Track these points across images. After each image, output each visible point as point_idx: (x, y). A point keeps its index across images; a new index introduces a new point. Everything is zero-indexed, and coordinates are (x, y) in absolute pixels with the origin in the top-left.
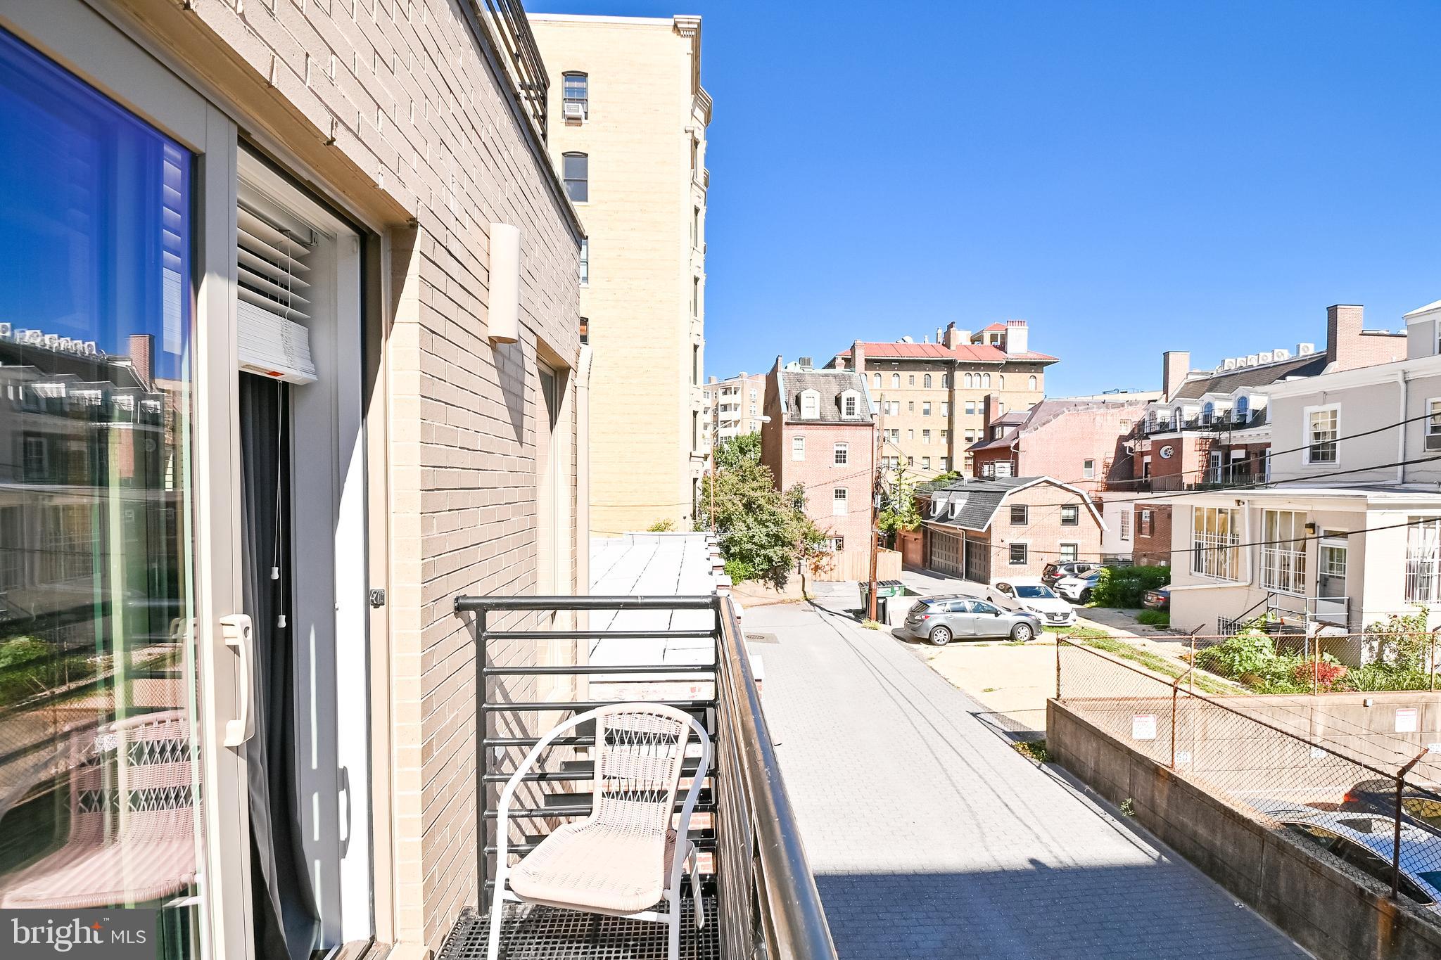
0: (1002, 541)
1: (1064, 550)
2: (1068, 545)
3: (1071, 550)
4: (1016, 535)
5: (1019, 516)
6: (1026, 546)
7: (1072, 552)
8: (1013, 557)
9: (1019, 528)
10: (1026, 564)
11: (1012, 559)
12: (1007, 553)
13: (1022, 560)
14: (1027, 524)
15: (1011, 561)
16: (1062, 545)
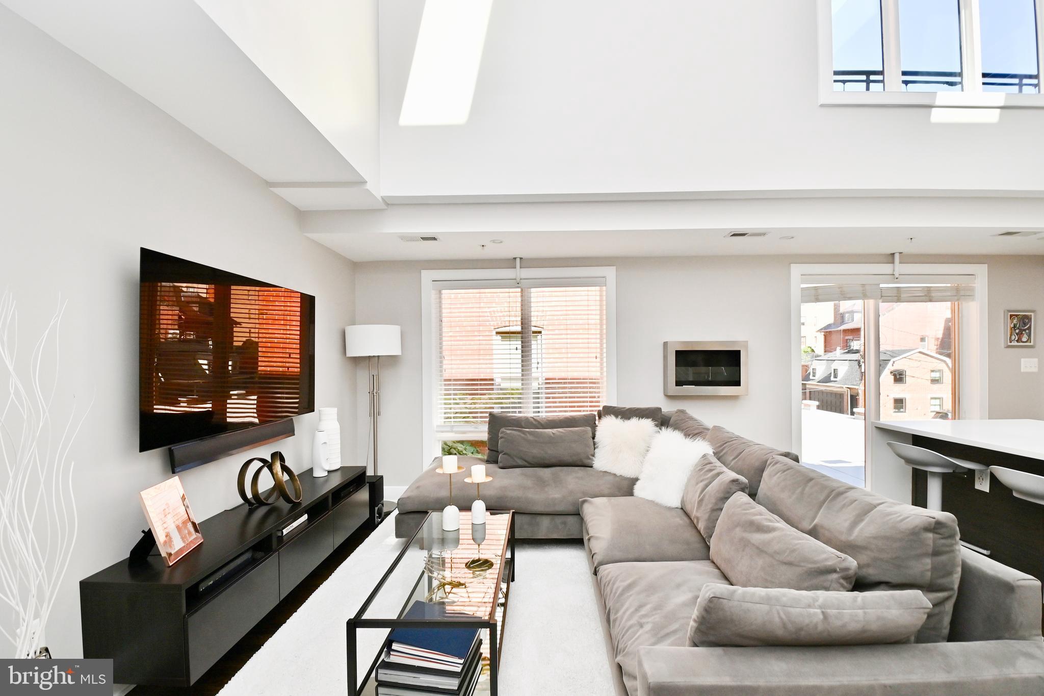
0: (888, 396)
1: (933, 402)
2: (935, 398)
3: (937, 402)
4: (898, 391)
5: (899, 377)
6: (905, 399)
7: (939, 404)
8: (895, 408)
9: (899, 386)
10: (905, 412)
11: (895, 409)
12: (891, 404)
13: (902, 410)
14: (905, 383)
15: (894, 410)
16: (932, 398)
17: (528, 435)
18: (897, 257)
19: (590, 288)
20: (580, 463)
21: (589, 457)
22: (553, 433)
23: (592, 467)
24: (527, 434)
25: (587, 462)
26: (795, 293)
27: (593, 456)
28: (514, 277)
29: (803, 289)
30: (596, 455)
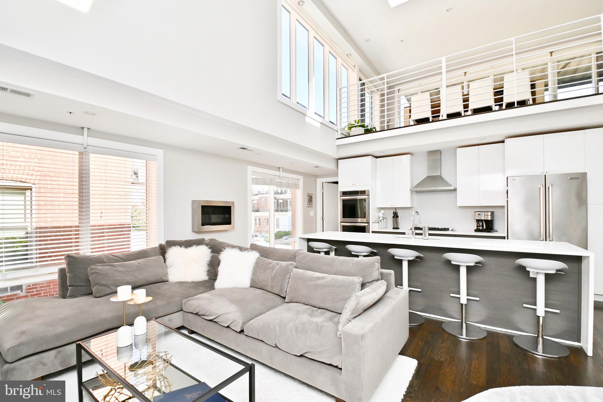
17: (119, 268)
18: (281, 169)
19: (134, 160)
20: (160, 281)
21: (166, 275)
22: (139, 263)
23: (167, 281)
24: (117, 266)
25: (165, 278)
26: (249, 181)
27: (167, 274)
28: (81, 143)
29: (252, 178)
30: (168, 274)
